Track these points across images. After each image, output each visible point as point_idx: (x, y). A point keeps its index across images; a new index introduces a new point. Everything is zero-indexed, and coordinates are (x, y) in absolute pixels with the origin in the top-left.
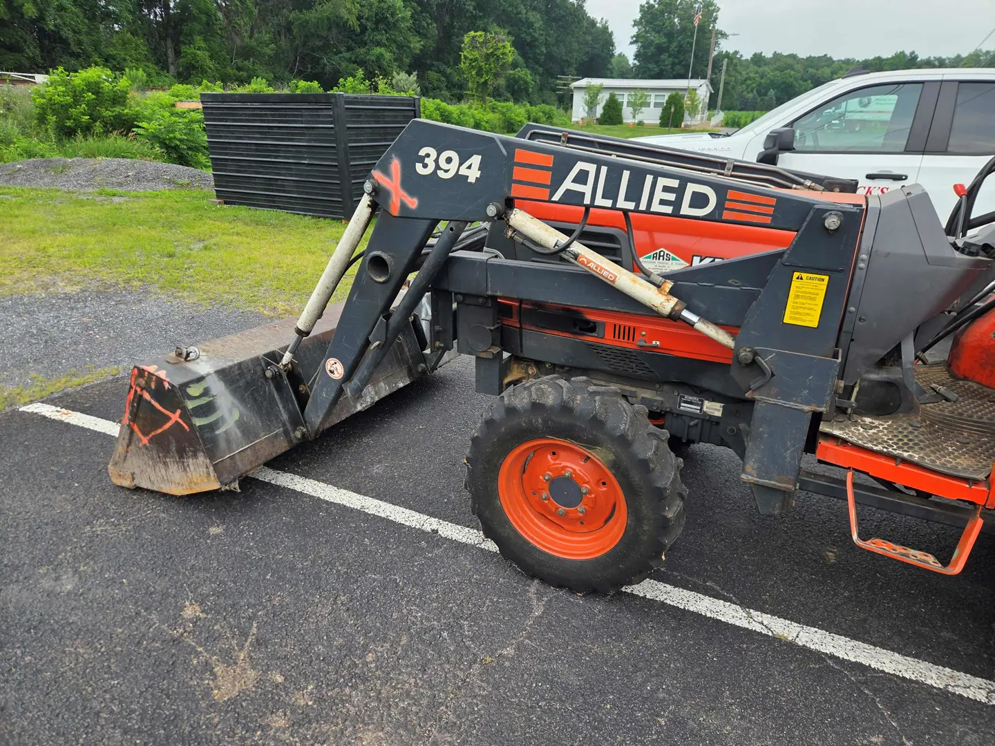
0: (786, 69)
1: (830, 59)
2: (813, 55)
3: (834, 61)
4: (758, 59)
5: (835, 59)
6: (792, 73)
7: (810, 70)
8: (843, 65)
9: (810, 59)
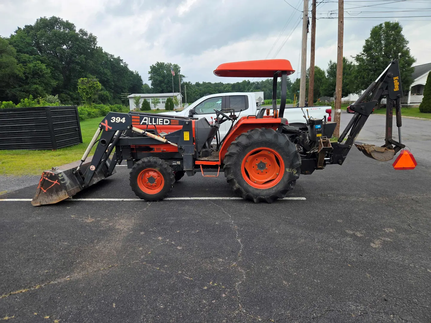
0: (208, 87)
1: (222, 83)
2: (216, 82)
3: (224, 84)
4: (198, 84)
5: (224, 83)
6: (211, 89)
7: (217, 88)
8: (227, 86)
9: (216, 84)
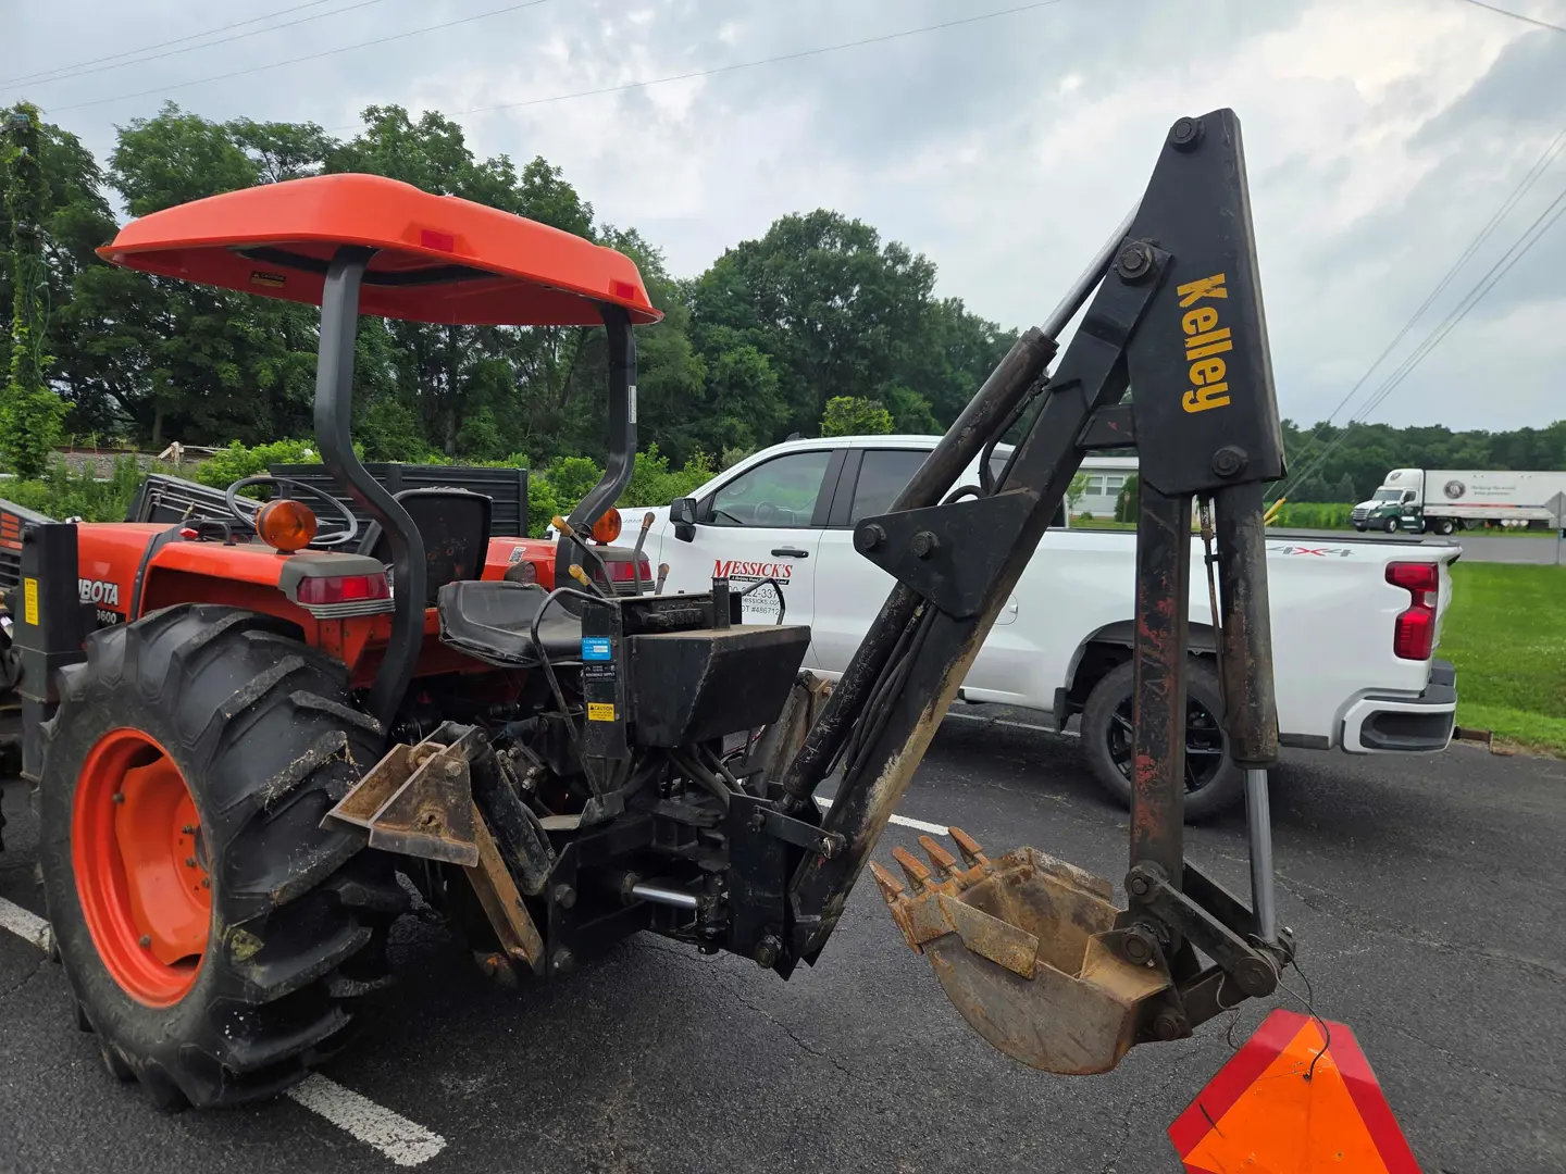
0: (1369, 444)
1: (1447, 431)
2: (1416, 425)
3: (1453, 434)
4: (1324, 432)
5: (1452, 431)
6: (1380, 450)
7: (1412, 447)
8: (1469, 441)
9: (1412, 431)
